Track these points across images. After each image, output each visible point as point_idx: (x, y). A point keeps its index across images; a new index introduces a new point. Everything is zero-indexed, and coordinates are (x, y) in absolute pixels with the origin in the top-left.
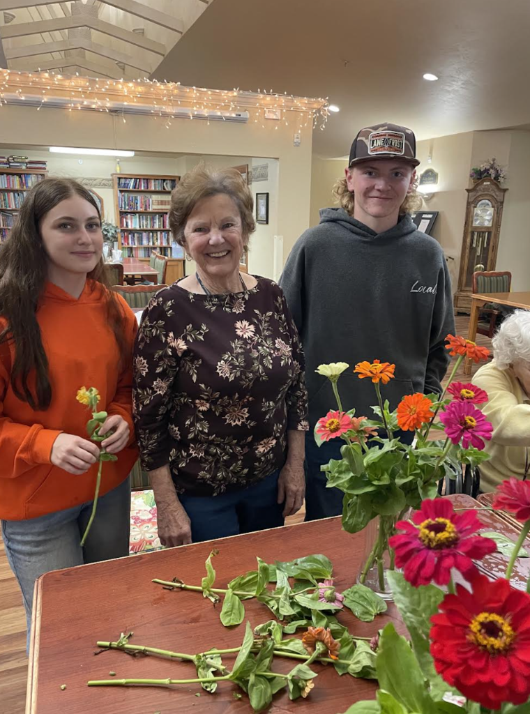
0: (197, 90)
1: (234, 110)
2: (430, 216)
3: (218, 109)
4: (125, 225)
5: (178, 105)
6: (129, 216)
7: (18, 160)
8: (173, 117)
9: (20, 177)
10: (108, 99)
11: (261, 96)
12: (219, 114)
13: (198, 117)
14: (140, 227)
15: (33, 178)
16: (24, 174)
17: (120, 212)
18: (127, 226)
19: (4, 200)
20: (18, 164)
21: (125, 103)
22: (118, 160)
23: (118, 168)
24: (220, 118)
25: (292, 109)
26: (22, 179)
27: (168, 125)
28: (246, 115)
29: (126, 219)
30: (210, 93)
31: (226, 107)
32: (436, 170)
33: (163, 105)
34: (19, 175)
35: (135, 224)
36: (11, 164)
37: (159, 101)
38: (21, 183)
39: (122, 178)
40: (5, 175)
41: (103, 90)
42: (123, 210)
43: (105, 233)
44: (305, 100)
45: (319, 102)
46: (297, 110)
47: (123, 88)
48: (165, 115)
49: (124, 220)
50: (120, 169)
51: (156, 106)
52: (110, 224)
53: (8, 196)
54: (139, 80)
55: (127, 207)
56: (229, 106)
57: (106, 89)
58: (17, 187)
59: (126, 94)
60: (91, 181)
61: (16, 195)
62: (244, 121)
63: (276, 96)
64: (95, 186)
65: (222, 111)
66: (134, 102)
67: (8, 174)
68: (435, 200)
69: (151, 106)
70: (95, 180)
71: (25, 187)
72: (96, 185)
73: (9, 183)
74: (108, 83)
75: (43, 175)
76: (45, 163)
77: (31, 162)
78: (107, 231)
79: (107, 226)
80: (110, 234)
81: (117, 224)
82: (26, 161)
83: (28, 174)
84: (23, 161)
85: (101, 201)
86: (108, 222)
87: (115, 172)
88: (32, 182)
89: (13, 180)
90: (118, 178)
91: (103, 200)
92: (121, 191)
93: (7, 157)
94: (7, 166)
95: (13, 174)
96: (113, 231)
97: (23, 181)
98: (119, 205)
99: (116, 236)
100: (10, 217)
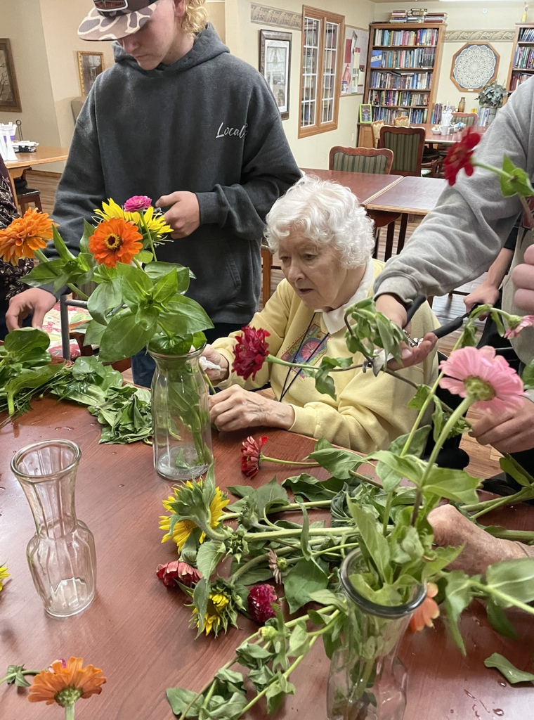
6: (525, 76)
7: (417, 14)
9: (416, 33)
15: (428, 33)
16: (420, 29)
17: (513, 71)
19: (396, 59)
20: (416, 18)
22: (527, 6)
23: (524, 17)
26: (417, 35)
29: (520, 80)
34: (416, 30)
36: (409, 18)
38: (416, 41)
39: (527, 29)
40: (402, 31)
42: (519, 69)
43: (489, 97)
49: (518, 81)
50: (526, 18)
52: (499, 86)
53: (401, 55)
55: (524, 65)
58: (411, 44)
60: (492, 34)
61: (408, 52)
64: (495, 40)
67: (406, 30)
70: (496, 32)
71: (418, 44)
72: (496, 38)
73: (404, 40)
75: (438, 29)
76: (443, 15)
77: (428, 15)
78: (492, 94)
79: (495, 88)
80: (494, 98)
81: (507, 86)
82: (425, 13)
83: (424, 29)
84: (421, 14)
85: (497, 58)
86: (498, 84)
87: (519, 22)
88: (426, 37)
89: (409, 36)
90: (521, 29)
91: (499, 57)
92: (521, 45)
93: (406, 11)
94: (405, 21)
95: (410, 30)
96: (498, 95)
97: (418, 37)
98: (514, 63)
99: (501, 101)
100: (398, 78)
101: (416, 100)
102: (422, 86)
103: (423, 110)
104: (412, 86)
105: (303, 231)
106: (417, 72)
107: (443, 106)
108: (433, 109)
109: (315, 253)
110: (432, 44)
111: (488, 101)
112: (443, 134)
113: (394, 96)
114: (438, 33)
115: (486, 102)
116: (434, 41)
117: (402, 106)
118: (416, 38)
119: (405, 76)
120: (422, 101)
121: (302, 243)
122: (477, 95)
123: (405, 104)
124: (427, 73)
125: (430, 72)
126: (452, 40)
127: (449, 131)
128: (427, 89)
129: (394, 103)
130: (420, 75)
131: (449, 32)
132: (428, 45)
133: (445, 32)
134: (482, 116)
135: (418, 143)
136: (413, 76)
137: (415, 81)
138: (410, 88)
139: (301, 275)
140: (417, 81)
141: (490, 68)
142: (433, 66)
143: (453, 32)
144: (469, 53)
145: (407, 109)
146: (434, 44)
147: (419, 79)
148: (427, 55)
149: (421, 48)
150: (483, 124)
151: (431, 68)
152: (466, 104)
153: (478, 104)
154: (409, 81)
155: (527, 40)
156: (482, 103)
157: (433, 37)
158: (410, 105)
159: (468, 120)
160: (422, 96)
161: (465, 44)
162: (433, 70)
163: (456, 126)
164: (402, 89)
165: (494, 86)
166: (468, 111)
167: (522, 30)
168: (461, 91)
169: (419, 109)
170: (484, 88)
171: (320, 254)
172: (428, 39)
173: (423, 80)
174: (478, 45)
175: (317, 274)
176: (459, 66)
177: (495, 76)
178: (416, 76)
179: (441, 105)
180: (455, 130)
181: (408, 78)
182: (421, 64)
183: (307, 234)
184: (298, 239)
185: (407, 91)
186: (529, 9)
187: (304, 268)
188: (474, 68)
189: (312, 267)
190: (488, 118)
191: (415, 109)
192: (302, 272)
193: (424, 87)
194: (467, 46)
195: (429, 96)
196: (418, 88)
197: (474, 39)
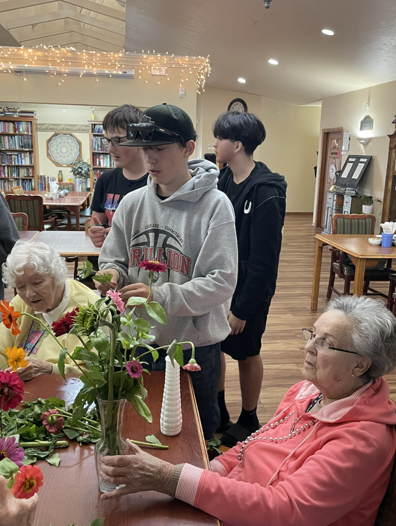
0: (86, 53)
1: (120, 68)
2: (365, 160)
3: (105, 68)
4: (98, 164)
5: (69, 66)
6: (102, 156)
7: (12, 110)
8: (65, 75)
9: (14, 124)
10: (10, 63)
11: (145, 56)
12: (107, 72)
13: (89, 75)
14: (111, 166)
15: (24, 125)
16: (17, 121)
17: (93, 153)
18: (100, 164)
20: (11, 114)
21: (26, 65)
23: (93, 116)
24: (108, 75)
25: (174, 66)
26: (15, 125)
27: (61, 82)
28: (132, 72)
29: (99, 159)
30: (98, 55)
31: (113, 66)
32: (372, 117)
33: (58, 66)
34: (13, 122)
35: (107, 163)
36: (6, 113)
37: (54, 63)
38: (15, 130)
39: (97, 124)
40: (2, 122)
41: (6, 55)
42: (96, 151)
43: (80, 170)
44: (187, 58)
45: (199, 59)
46: (179, 67)
47: (24, 53)
48: (60, 74)
49: (98, 159)
50: (95, 118)
51: (50, 67)
52: (85, 163)
53: (4, 139)
54: (37, 47)
55: (100, 149)
56: (115, 64)
57: (9, 54)
58: (12, 132)
59: (26, 58)
60: (72, 127)
61: (10, 138)
62: (131, 77)
63: (159, 55)
64: (75, 131)
65: (110, 70)
66: (33, 64)
67: (5, 121)
68: (370, 144)
69: (46, 66)
70: (75, 126)
71: (17, 132)
72: (76, 130)
73: (5, 129)
74: (11, 50)
75: (31, 122)
76: (33, 113)
77: (22, 112)
78: (81, 168)
79: (83, 165)
80: (83, 172)
81: (90, 163)
82: (18, 110)
83: (19, 121)
84: (16, 111)
85: (80, 143)
86: (84, 161)
87: (90, 120)
88: (23, 127)
89: (8, 126)
90: (92, 124)
91: (81, 143)
92: (95, 135)
93: (3, 108)
94: (3, 115)
95: (9, 122)
96: (86, 169)
97: (16, 127)
98: (92, 147)
99: (89, 173)
100: (5, 157)
101: (23, 173)
102: (26, 161)
103: (30, 180)
104: (18, 162)
105: (33, 269)
106: (20, 152)
107: (46, 177)
108: (38, 179)
109: (41, 280)
110: (28, 133)
111: (80, 173)
112: (54, 198)
113: (4, 169)
114: (31, 125)
115: (78, 174)
116: (30, 130)
117: (12, 177)
118: (14, 127)
119: (11, 155)
120: (28, 173)
121: (33, 276)
122: (70, 169)
123: (15, 175)
124: (28, 153)
125: (31, 152)
126: (43, 130)
127: (58, 197)
128: (31, 165)
129: (5, 174)
130: (23, 154)
131: (40, 125)
132: (25, 133)
133: (36, 124)
134: (77, 184)
135: (38, 206)
136: (17, 155)
137: (20, 158)
138: (17, 164)
139: (35, 294)
140: (22, 159)
141: (76, 150)
142: (32, 148)
143: (43, 125)
144: (58, 139)
145: (17, 179)
146: (30, 132)
147: (23, 157)
148: (26, 140)
149: (20, 135)
150: (79, 189)
151: (31, 149)
152: (64, 175)
153: (73, 175)
154: (15, 158)
155: (98, 132)
156: (75, 174)
157: (28, 128)
158: (19, 176)
159: (68, 187)
160: (28, 170)
161: (53, 133)
162: (33, 151)
163: (62, 192)
164: (9, 164)
165: (81, 162)
166: (66, 181)
167: (93, 126)
168: (57, 166)
169: (27, 180)
170: (74, 164)
171: (44, 280)
172: (25, 129)
173: (26, 158)
174: (64, 134)
175: (44, 291)
176: (52, 149)
177: (80, 155)
178: (19, 155)
179: (44, 176)
180: (62, 195)
181: (13, 157)
182: (22, 147)
183: (36, 270)
184: (31, 274)
185: (14, 166)
186: (95, 112)
187: (36, 289)
188: (64, 150)
189: (40, 288)
190: (82, 186)
191: (23, 180)
192: (34, 292)
193: (28, 163)
194: (56, 135)
195: (33, 170)
196: (23, 164)
197: (60, 130)
